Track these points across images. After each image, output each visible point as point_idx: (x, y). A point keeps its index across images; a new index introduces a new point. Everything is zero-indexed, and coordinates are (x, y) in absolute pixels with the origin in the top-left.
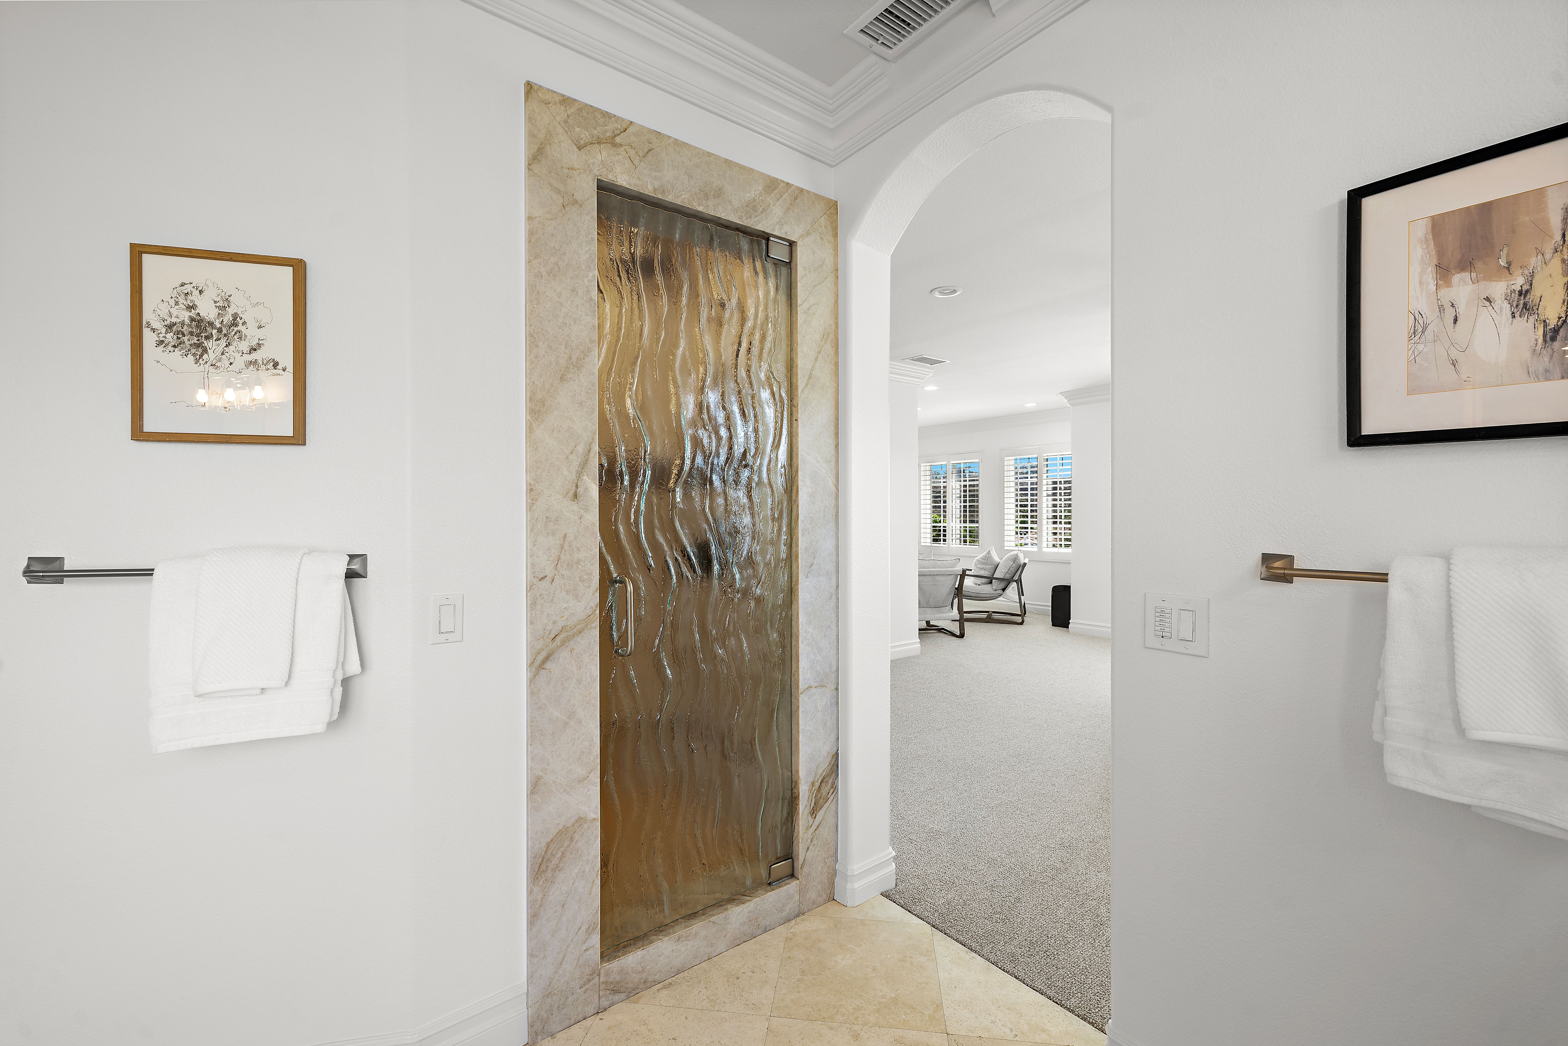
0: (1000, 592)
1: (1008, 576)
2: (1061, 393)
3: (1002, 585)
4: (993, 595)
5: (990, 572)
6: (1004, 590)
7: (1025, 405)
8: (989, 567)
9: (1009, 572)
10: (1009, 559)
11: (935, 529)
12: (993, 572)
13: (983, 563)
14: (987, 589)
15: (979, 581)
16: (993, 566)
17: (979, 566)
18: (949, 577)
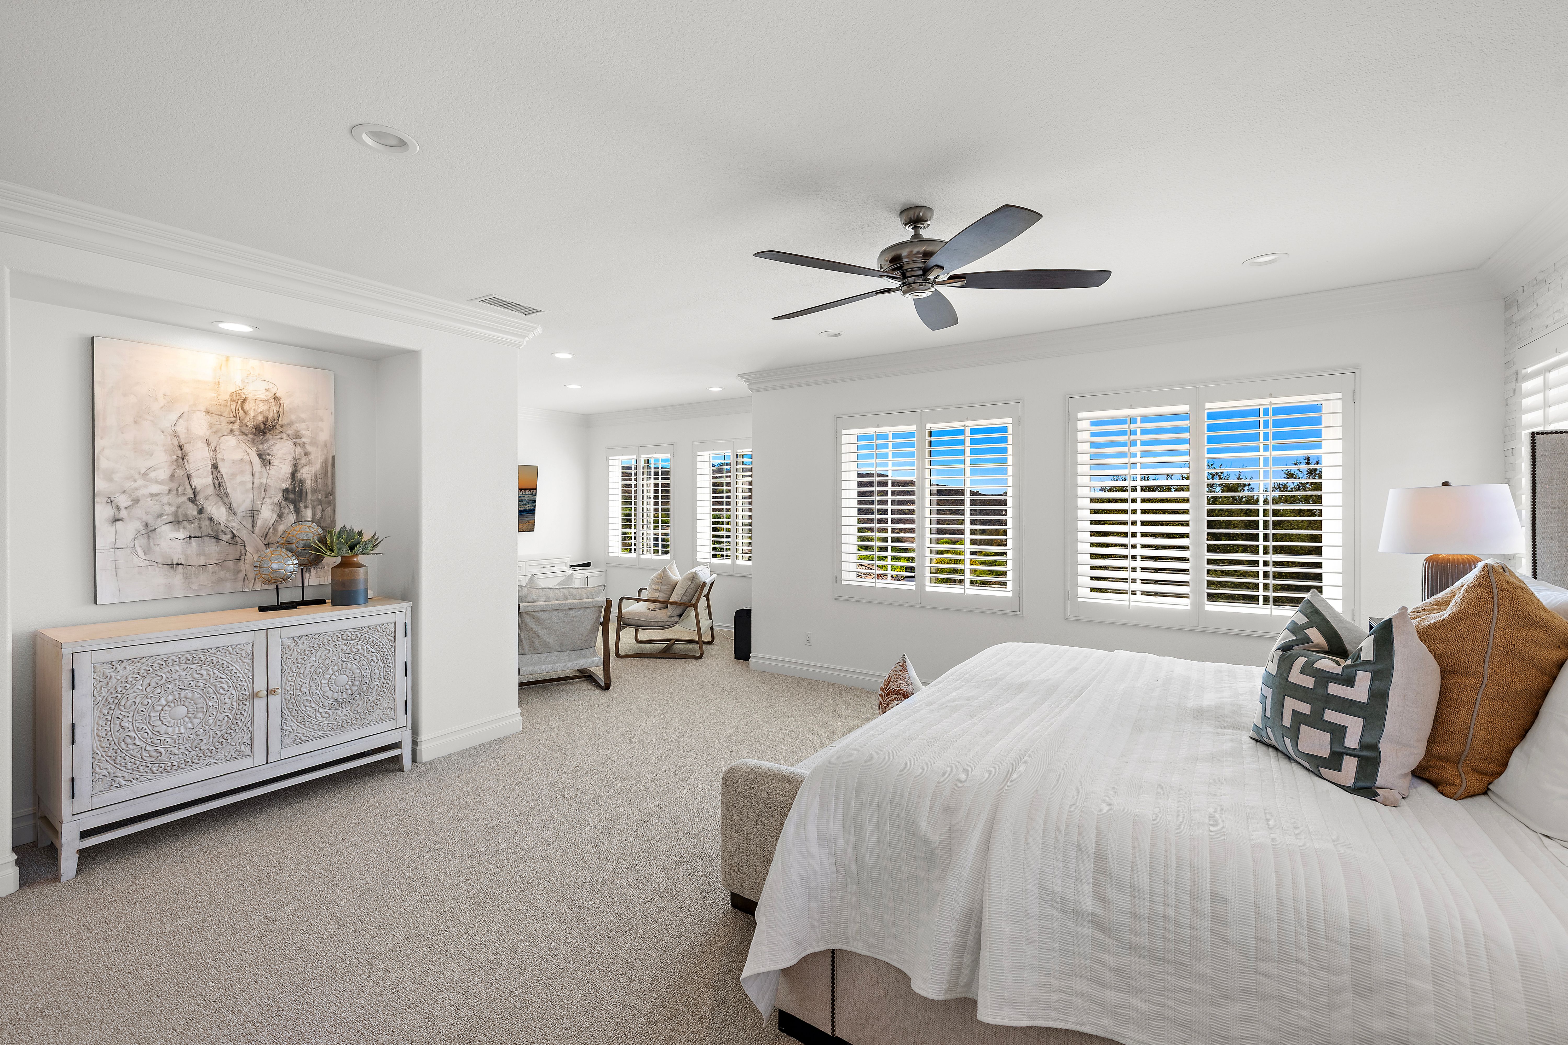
0: (675, 619)
1: (685, 599)
2: (740, 375)
3: (678, 611)
4: (668, 623)
5: (666, 594)
6: (680, 616)
7: (710, 389)
8: (665, 587)
9: (686, 594)
10: (687, 578)
11: (625, 537)
12: (669, 593)
13: (657, 584)
14: (662, 615)
15: (653, 606)
16: (670, 586)
17: (653, 587)
18: (589, 611)
